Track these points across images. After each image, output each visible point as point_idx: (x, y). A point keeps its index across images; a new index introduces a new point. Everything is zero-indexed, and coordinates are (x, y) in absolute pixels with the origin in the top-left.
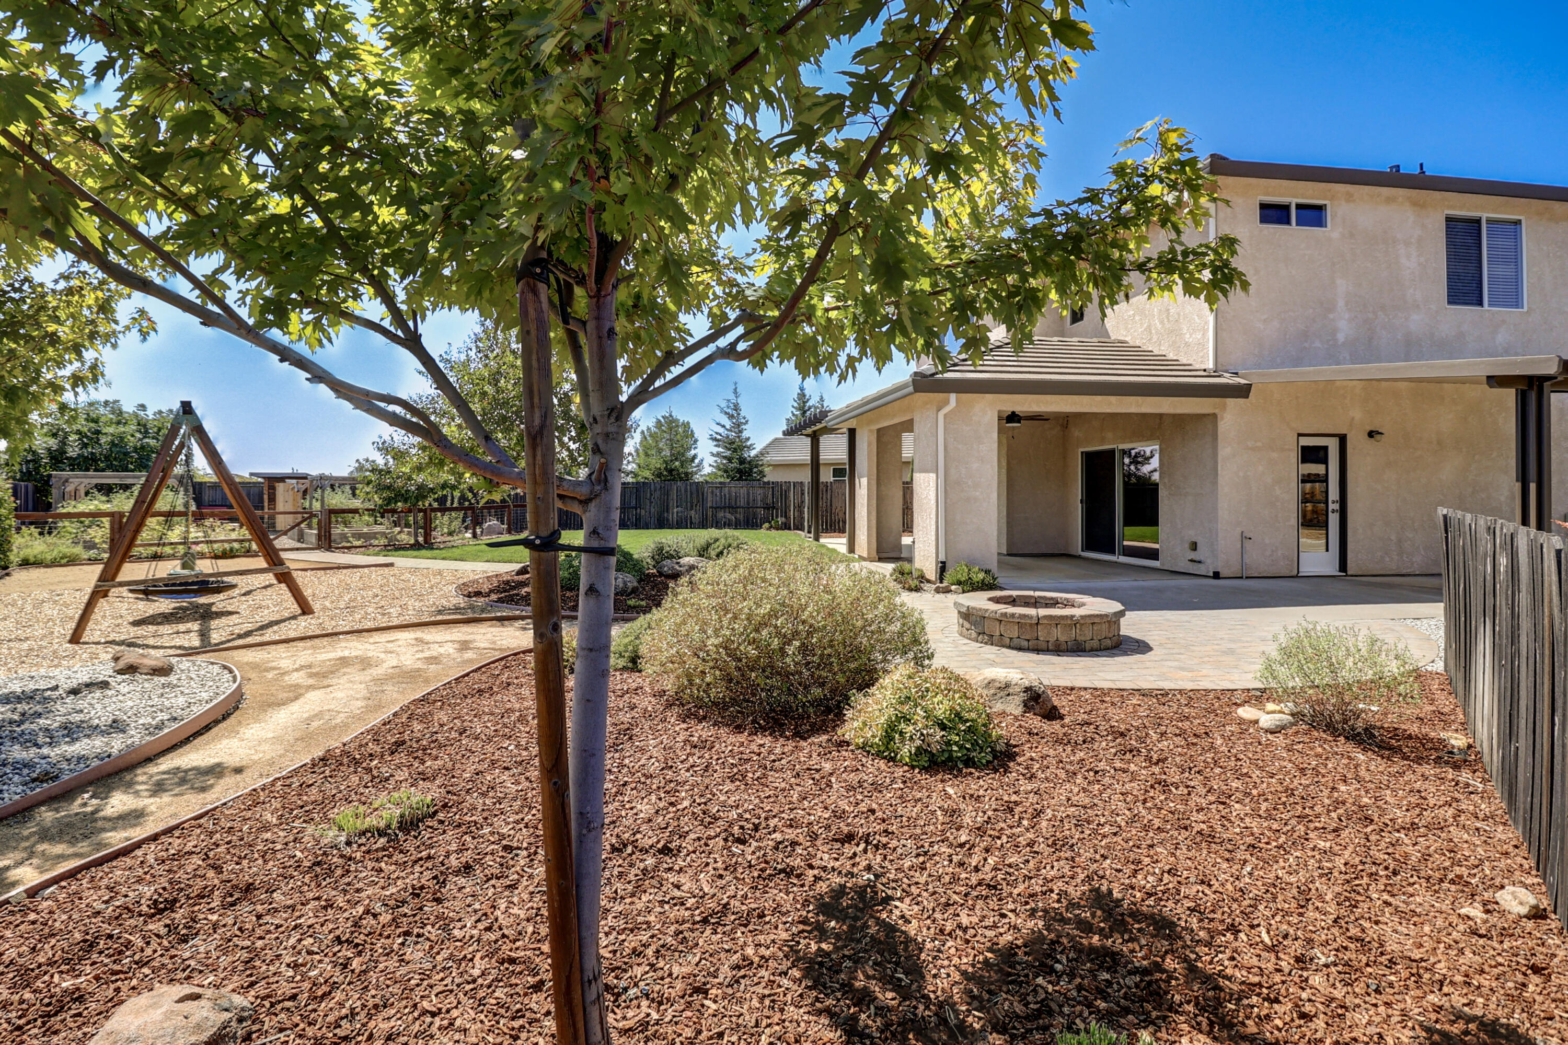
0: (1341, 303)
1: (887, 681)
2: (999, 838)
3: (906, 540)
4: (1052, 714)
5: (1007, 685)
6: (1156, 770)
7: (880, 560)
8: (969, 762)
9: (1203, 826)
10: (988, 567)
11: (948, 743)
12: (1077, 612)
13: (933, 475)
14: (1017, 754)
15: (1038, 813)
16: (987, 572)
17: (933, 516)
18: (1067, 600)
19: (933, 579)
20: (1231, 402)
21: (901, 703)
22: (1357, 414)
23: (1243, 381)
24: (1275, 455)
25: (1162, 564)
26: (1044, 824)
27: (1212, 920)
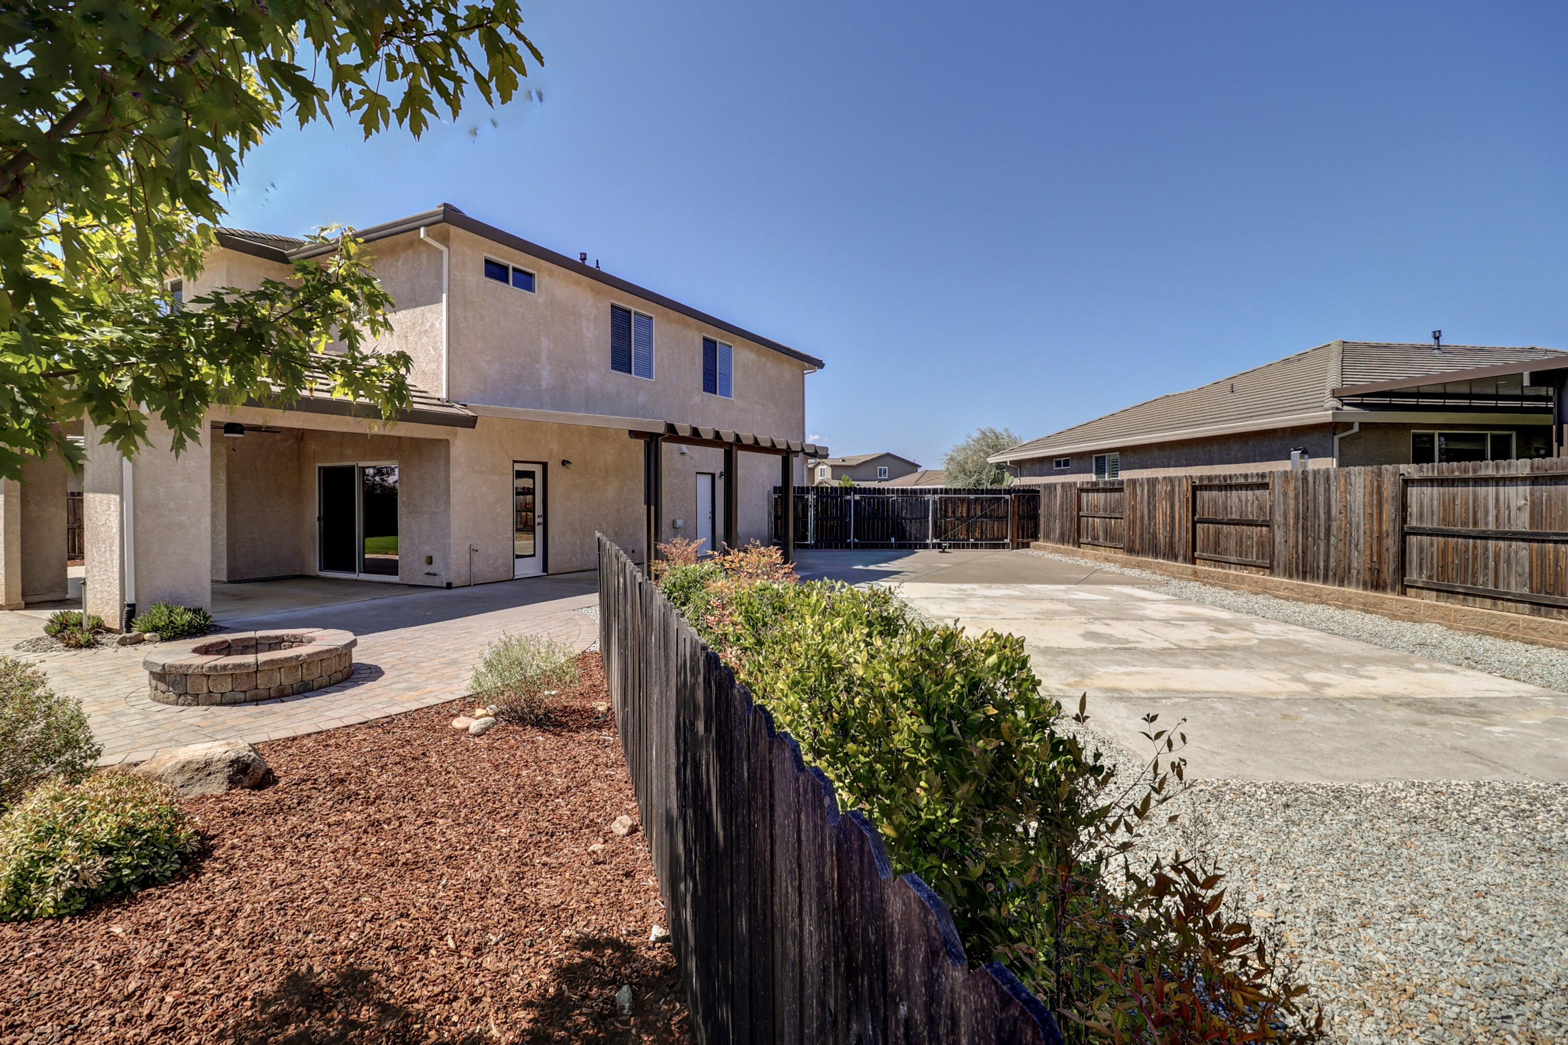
0: (544, 357)
1: (16, 813)
2: (182, 965)
3: (74, 572)
4: (266, 780)
5: (208, 764)
6: (372, 810)
7: (28, 606)
8: (147, 881)
9: (409, 855)
10: (197, 605)
11: (118, 868)
12: (303, 651)
13: (116, 498)
14: (214, 847)
15: (234, 914)
16: (196, 611)
17: (116, 547)
18: (294, 636)
19: (117, 627)
20: (461, 430)
21: (39, 840)
22: (554, 446)
23: (471, 413)
24: (496, 478)
25: (402, 579)
26: (241, 923)
27: (407, 950)
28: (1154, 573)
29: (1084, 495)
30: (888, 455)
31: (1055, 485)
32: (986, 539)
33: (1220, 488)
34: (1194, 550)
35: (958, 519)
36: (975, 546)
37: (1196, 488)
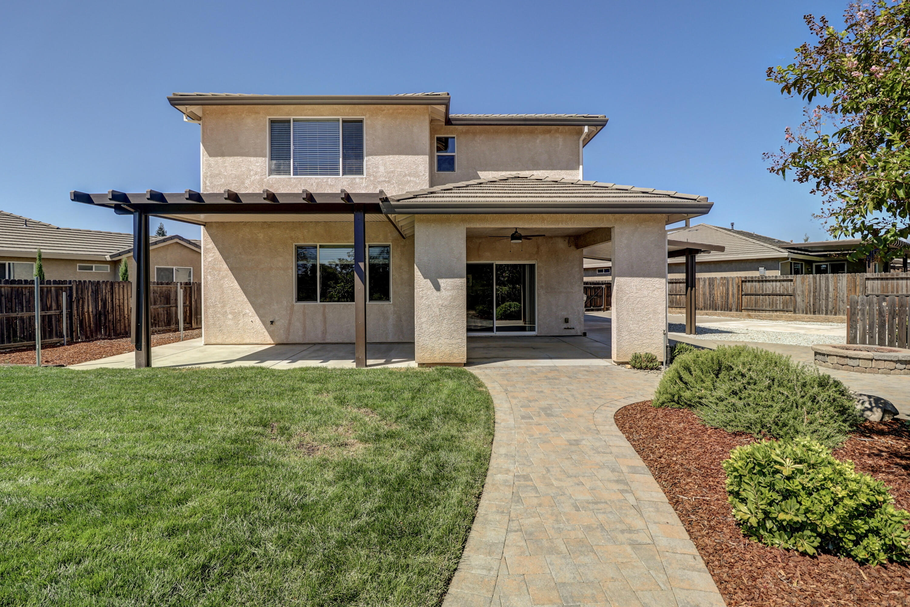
25: (540, 333)
34: (742, 307)
37: (743, 281)
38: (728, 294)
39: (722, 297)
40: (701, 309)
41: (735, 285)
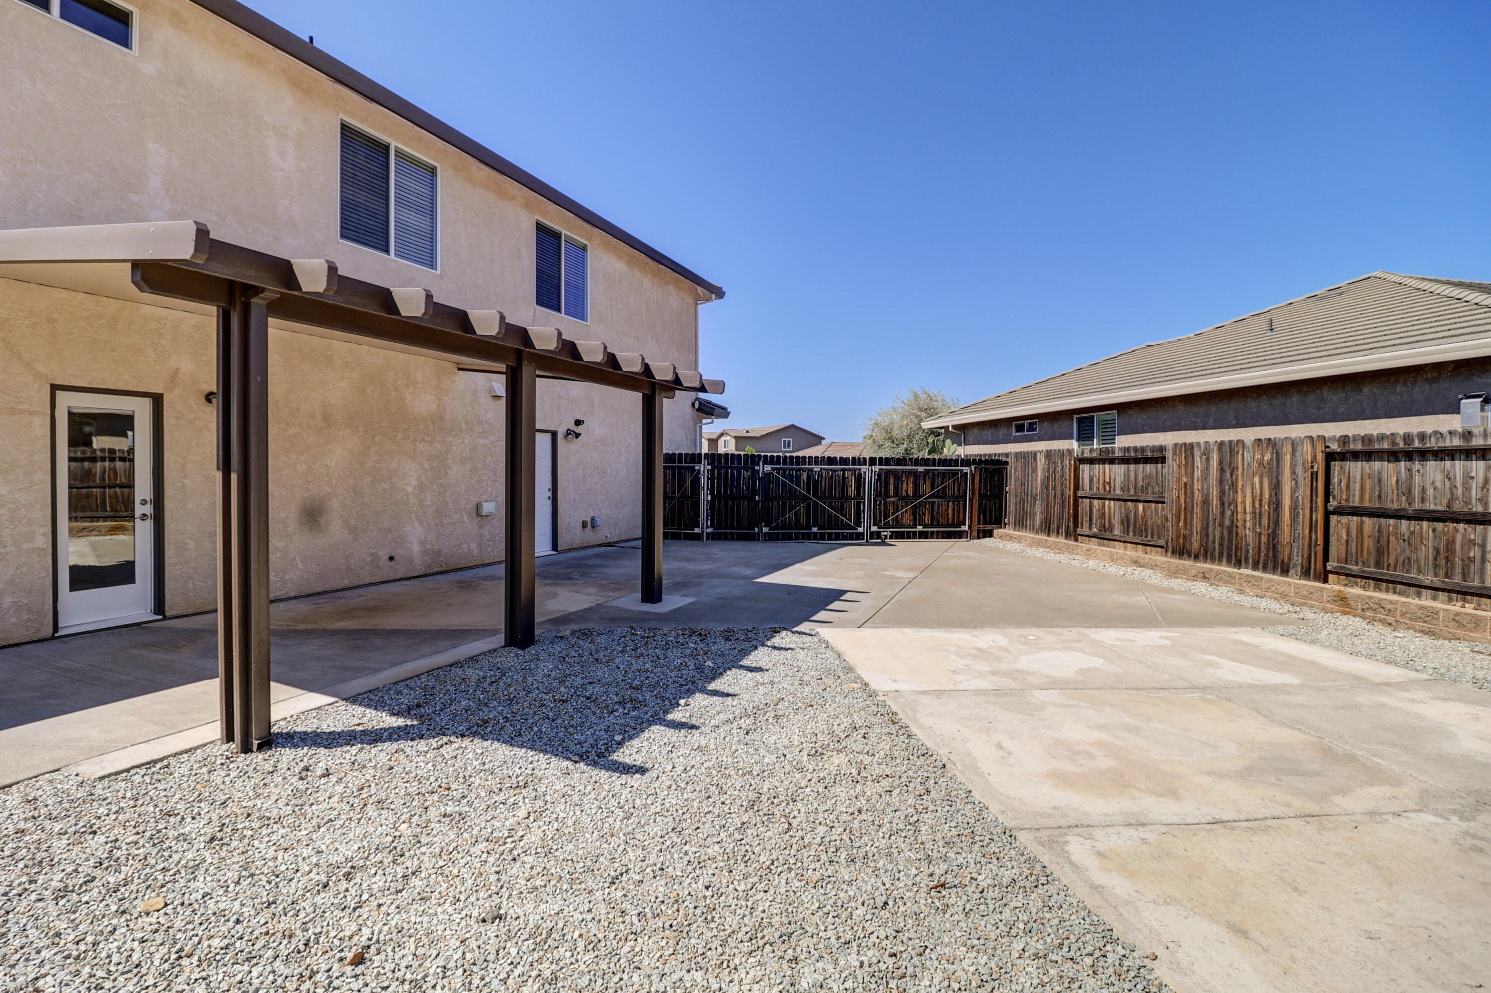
0: (155, 183)
28: (1242, 592)
29: (1085, 469)
30: (793, 426)
31: (1034, 455)
32: (938, 526)
33: (1393, 455)
34: (1326, 558)
35: (903, 499)
36: (923, 535)
37: (1330, 457)
38: (1276, 505)
39: (1257, 516)
40: (1196, 557)
41: (1299, 469)
